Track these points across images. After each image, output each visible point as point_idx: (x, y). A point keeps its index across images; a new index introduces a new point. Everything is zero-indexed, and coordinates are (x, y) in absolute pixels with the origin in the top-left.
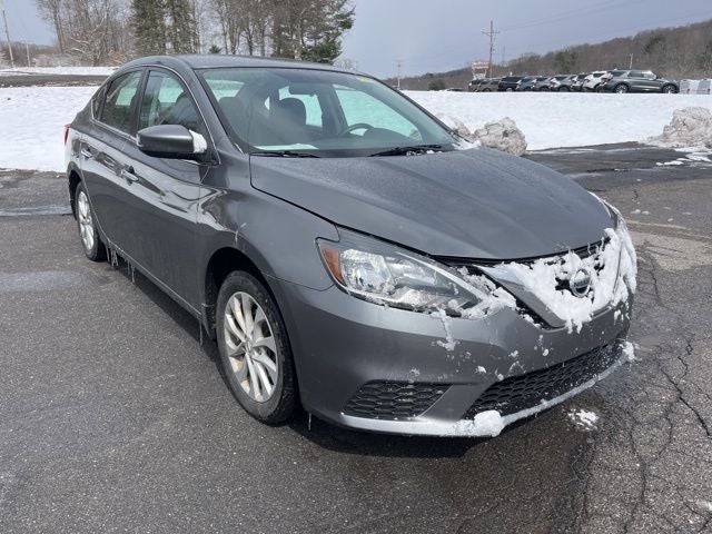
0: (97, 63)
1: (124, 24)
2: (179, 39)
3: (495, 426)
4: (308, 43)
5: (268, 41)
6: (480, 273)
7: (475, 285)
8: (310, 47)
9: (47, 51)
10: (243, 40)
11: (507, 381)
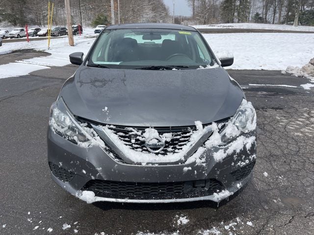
0: (205, 23)
1: (219, 6)
2: (240, 11)
3: (89, 199)
4: (307, 9)
5: (284, 9)
6: (91, 127)
7: (87, 131)
8: (307, 11)
9: (188, 19)
10: (272, 9)
11: (96, 181)
